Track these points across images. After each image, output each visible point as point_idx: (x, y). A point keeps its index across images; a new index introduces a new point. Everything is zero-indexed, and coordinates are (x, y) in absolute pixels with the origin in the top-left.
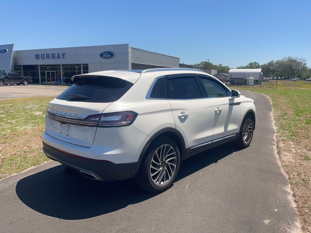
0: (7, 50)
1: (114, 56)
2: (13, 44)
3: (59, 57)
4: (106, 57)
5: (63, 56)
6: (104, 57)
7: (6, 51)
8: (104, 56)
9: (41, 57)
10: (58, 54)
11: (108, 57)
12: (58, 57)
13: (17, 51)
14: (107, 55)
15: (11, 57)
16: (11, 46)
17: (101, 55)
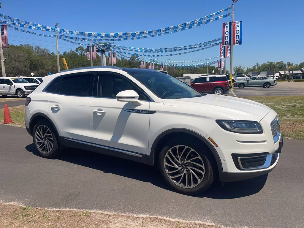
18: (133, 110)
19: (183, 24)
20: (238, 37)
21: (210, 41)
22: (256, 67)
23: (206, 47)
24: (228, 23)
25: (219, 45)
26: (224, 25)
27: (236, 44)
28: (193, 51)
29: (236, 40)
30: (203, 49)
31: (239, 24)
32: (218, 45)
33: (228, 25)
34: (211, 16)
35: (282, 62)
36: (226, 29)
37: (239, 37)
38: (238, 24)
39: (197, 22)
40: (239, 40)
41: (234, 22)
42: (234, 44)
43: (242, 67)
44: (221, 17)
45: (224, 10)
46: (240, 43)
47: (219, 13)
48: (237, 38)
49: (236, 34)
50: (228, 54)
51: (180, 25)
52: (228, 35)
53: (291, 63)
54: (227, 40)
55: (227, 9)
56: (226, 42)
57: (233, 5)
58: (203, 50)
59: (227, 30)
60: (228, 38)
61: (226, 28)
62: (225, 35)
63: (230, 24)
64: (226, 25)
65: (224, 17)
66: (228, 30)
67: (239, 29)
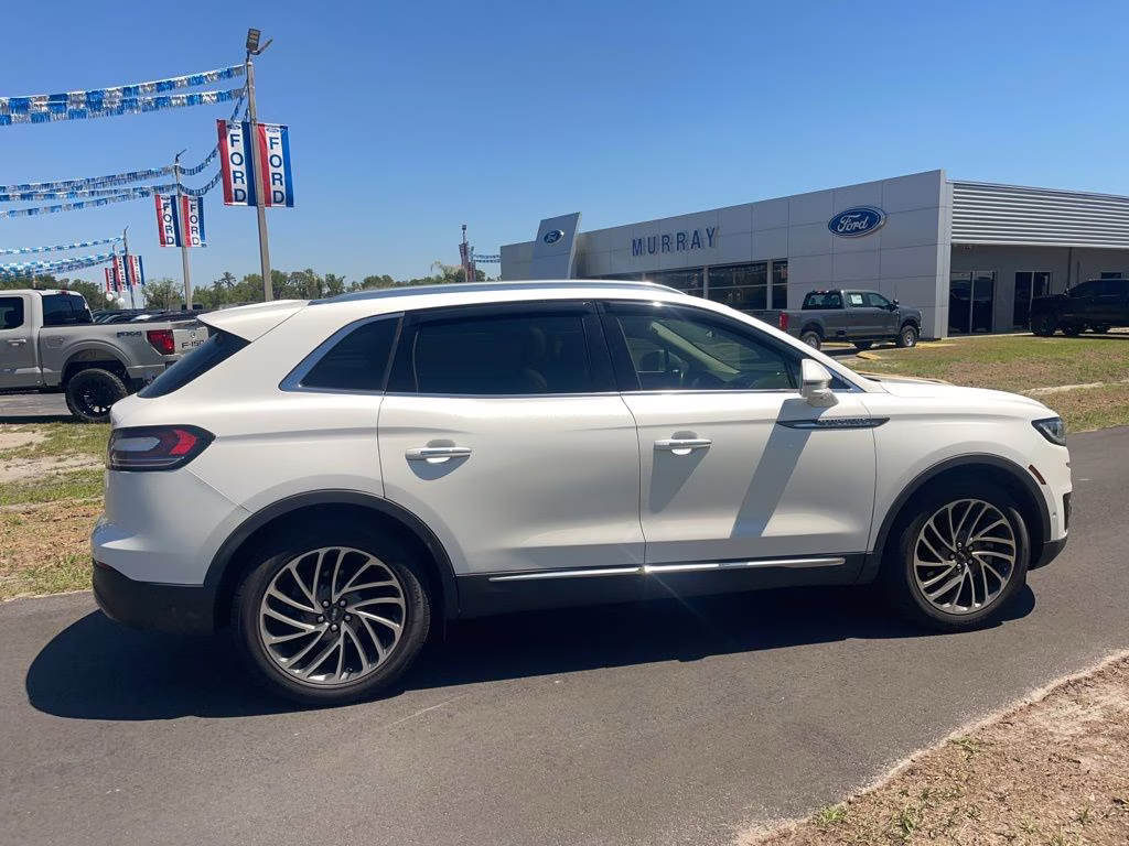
0: (562, 233)
1: (882, 223)
2: (577, 215)
3: (697, 243)
4: (852, 231)
5: (710, 237)
6: (845, 232)
7: (558, 235)
8: (842, 225)
9: (647, 249)
10: (696, 232)
11: (857, 230)
12: (694, 243)
13: (587, 233)
14: (853, 220)
15: (569, 253)
16: (573, 219)
17: (834, 225)
18: (815, 421)
19: (53, 97)
20: (280, 180)
21: (114, 176)
22: (225, 285)
23: (96, 198)
24: (238, 122)
25: (152, 198)
26: (223, 128)
27: (275, 202)
28: (30, 212)
29: (273, 188)
30: (80, 205)
31: (279, 135)
32: (145, 194)
33: (240, 132)
34: (171, 85)
35: (309, 271)
36: (233, 145)
37: (283, 180)
38: (273, 135)
39: (117, 100)
40: (283, 189)
41: (259, 125)
42: (268, 203)
43: (174, 285)
44: (208, 95)
45: (220, 75)
46: (290, 203)
47: (199, 80)
48: (277, 182)
49: (272, 170)
50: (192, 236)
51: (40, 99)
52: (243, 168)
53: (337, 278)
54: (240, 185)
55: (229, 74)
56: (236, 190)
57: (250, 63)
58: (77, 210)
59: (236, 148)
60: (245, 178)
61: (233, 141)
62: (233, 168)
63: (246, 127)
64: (232, 132)
65: (221, 97)
66: (240, 147)
67: (278, 150)
